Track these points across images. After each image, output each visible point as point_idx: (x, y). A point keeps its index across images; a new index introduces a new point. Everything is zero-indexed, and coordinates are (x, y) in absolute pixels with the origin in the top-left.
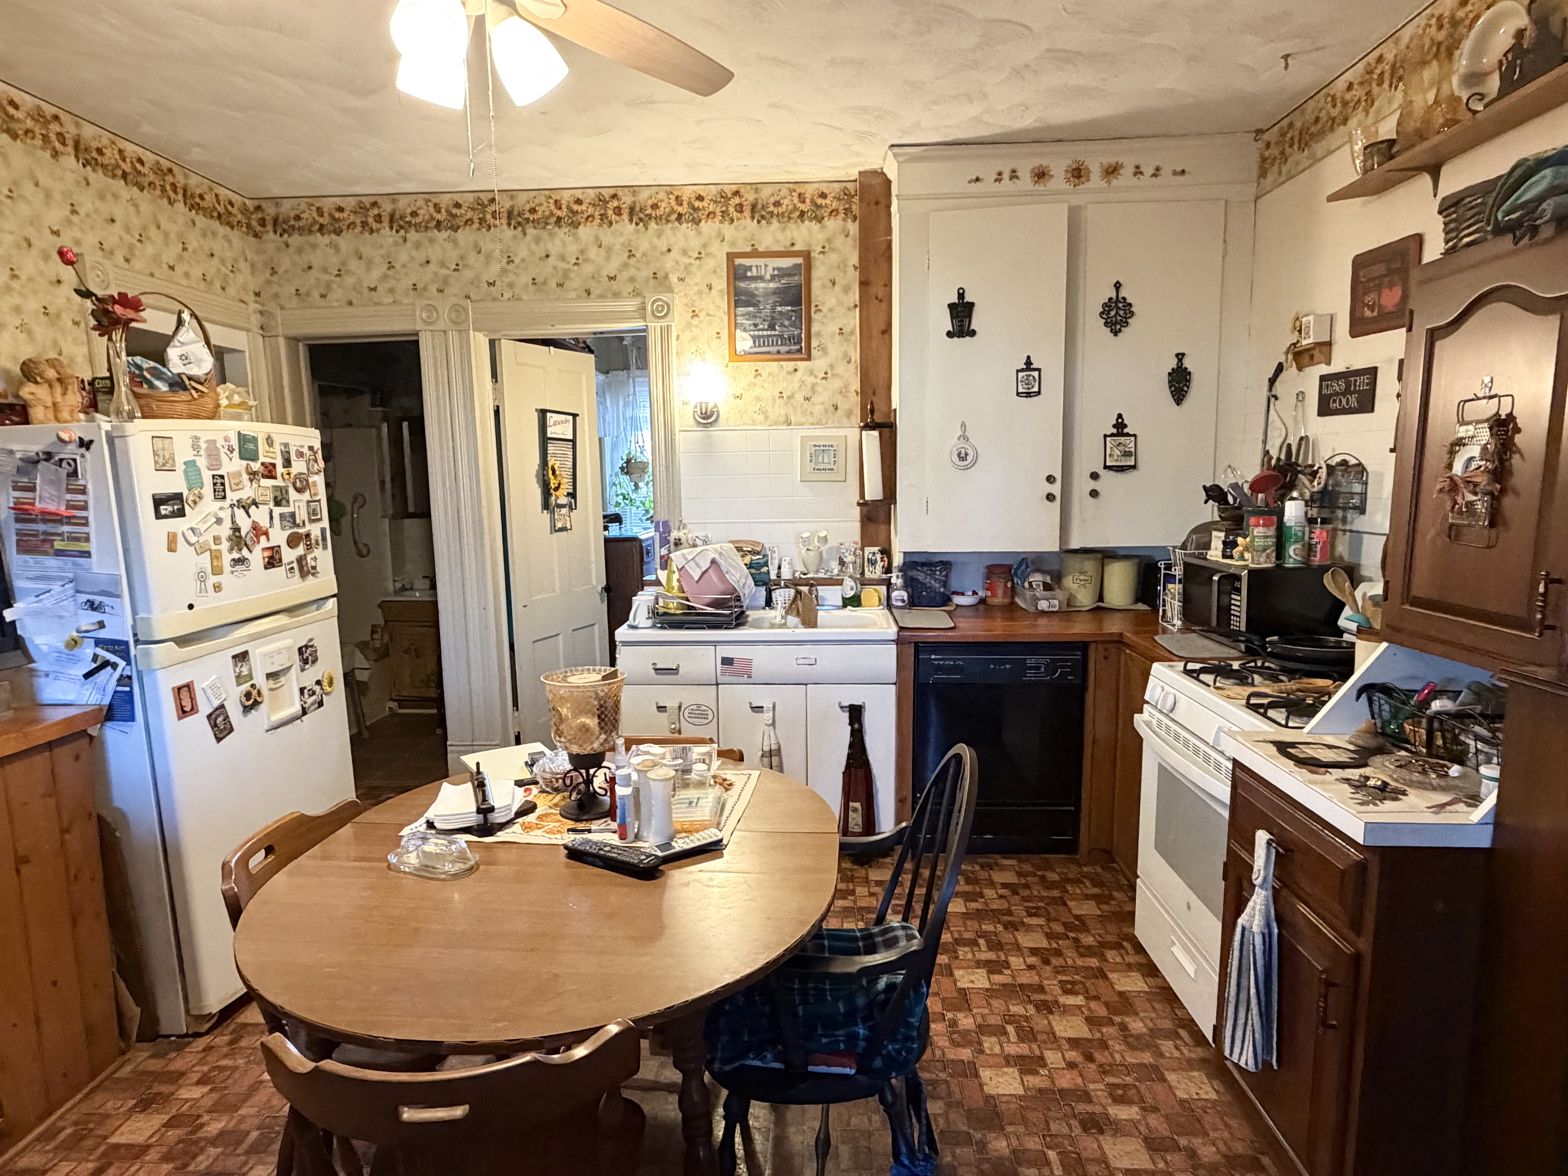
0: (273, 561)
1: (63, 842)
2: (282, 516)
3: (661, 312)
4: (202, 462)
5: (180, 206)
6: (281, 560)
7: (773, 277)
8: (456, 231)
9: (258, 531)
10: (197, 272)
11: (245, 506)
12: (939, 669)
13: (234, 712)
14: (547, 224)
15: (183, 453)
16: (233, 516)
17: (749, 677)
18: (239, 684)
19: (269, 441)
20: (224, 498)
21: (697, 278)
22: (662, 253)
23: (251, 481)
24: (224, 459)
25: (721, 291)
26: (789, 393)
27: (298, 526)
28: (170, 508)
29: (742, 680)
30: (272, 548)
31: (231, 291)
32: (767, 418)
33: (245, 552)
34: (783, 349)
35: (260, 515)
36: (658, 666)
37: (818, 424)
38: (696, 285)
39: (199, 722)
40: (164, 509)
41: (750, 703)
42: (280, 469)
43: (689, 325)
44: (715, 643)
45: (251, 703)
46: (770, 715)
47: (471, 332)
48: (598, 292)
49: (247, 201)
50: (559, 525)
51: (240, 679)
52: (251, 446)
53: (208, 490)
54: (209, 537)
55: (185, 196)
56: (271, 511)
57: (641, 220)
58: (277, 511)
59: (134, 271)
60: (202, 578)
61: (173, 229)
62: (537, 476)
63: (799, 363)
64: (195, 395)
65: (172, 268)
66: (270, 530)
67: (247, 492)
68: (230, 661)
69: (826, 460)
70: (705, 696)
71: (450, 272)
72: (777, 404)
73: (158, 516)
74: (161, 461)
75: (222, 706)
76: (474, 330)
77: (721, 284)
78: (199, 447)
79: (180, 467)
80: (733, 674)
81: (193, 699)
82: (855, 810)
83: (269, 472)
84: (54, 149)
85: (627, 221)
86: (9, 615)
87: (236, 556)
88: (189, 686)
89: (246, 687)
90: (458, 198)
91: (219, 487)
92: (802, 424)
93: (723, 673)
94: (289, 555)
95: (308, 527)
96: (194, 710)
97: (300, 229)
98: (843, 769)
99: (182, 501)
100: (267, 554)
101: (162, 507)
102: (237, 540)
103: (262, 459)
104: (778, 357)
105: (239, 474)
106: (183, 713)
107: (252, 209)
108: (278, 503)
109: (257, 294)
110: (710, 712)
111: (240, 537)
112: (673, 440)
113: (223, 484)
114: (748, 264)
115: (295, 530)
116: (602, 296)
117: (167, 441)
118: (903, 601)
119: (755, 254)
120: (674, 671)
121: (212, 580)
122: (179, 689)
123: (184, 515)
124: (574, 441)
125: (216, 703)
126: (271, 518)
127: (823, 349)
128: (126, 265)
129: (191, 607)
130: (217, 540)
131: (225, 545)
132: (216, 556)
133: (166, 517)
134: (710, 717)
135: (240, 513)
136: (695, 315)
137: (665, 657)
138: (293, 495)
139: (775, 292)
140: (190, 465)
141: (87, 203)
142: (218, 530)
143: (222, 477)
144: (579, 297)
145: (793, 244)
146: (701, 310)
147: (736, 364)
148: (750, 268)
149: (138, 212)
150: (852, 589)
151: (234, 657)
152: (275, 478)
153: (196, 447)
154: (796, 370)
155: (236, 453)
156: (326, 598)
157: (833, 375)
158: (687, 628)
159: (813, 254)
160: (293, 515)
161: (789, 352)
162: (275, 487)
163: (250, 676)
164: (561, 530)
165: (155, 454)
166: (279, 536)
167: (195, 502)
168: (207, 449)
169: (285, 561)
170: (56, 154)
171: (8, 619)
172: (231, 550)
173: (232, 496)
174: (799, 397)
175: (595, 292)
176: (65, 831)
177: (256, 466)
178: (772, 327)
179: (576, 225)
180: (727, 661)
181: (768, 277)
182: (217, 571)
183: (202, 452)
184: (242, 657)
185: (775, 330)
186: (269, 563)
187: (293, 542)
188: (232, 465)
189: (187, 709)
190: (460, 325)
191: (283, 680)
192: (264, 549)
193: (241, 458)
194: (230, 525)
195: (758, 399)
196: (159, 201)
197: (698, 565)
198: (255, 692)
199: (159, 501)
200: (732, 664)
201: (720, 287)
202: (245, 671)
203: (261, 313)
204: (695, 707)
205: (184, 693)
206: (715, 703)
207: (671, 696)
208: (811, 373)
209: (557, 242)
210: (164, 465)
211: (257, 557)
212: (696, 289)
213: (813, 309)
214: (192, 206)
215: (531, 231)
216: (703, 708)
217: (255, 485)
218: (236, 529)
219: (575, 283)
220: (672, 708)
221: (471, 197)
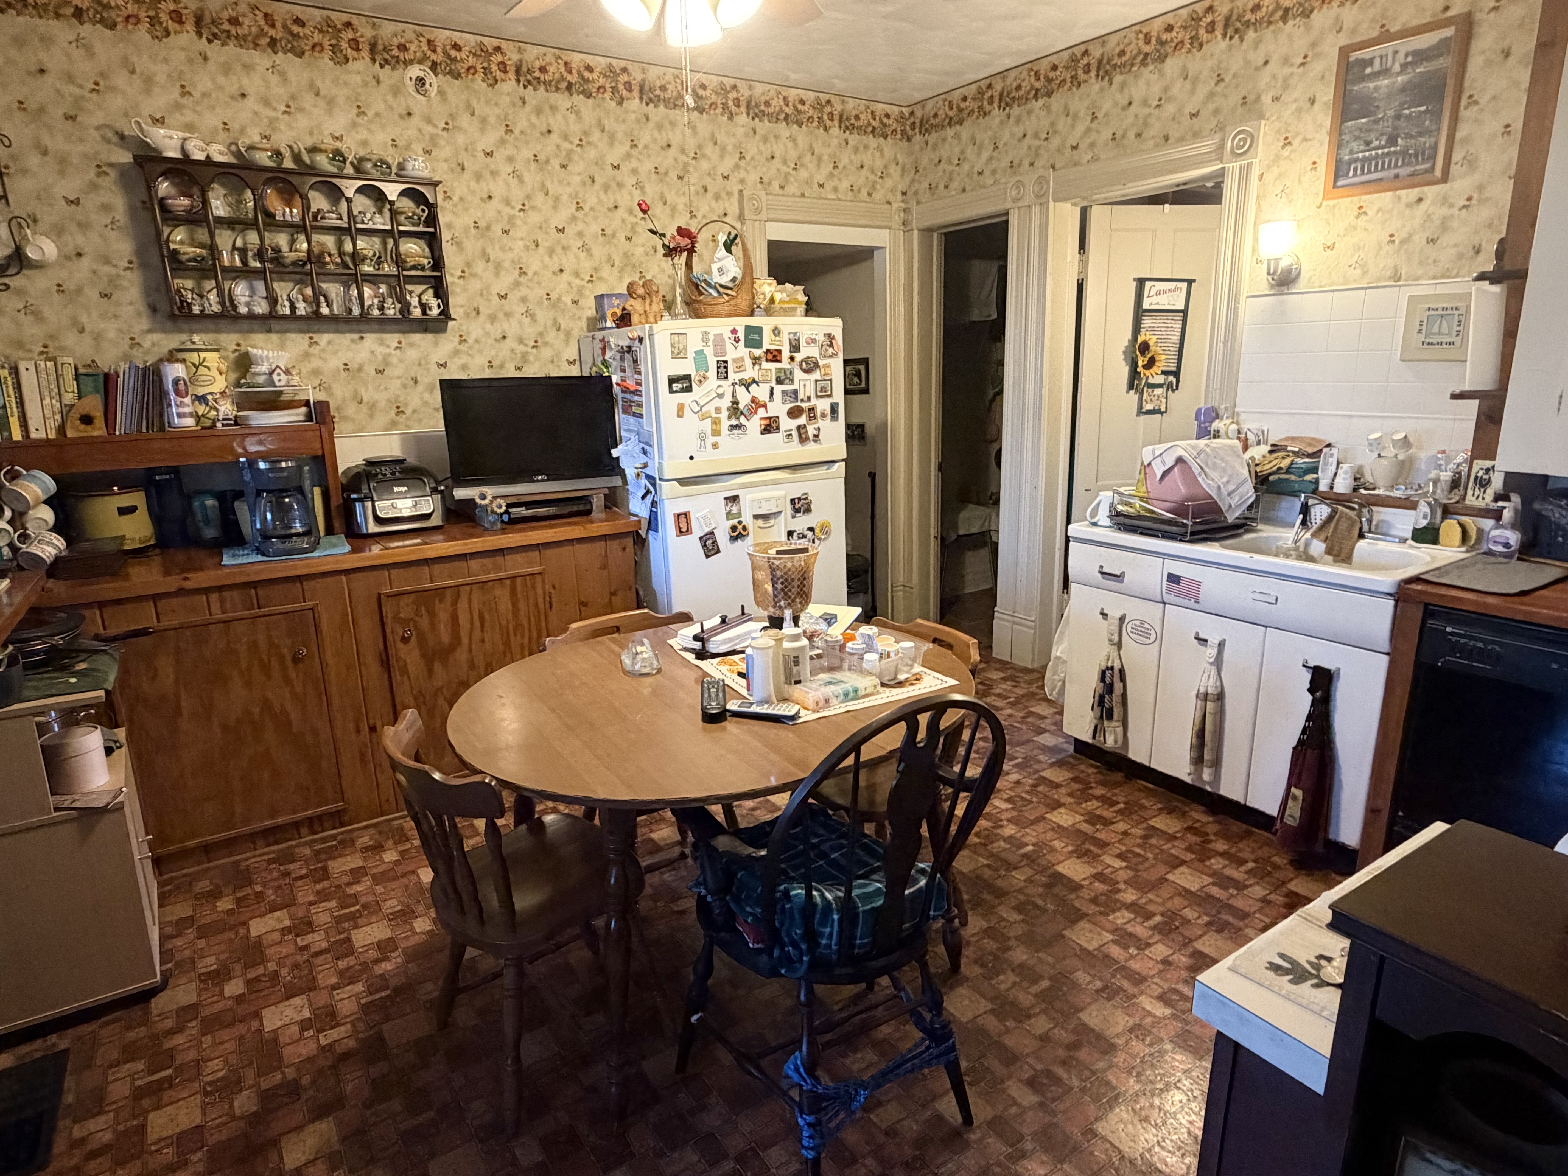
0: (770, 427)
1: (610, 602)
2: (784, 392)
3: (1243, 146)
4: (709, 352)
5: (835, 131)
6: (778, 428)
7: (1404, 66)
8: (1050, 97)
9: (756, 404)
10: (845, 185)
11: (747, 384)
12: (1455, 648)
13: (723, 538)
14: (1132, 65)
15: (694, 343)
16: (734, 392)
17: (1197, 602)
18: (728, 519)
19: (776, 331)
20: (726, 378)
21: (1298, 93)
22: (1257, 69)
23: (754, 364)
24: (729, 347)
25: (1325, 104)
26: (1404, 235)
27: (802, 400)
28: (680, 386)
29: (1185, 602)
30: (770, 418)
31: (878, 196)
32: (1365, 273)
33: (742, 419)
34: (1404, 171)
35: (761, 392)
36: (1105, 570)
37: (1443, 276)
38: (1296, 100)
39: (692, 542)
40: (676, 387)
41: (1197, 633)
42: (786, 354)
43: (1278, 157)
44: (1164, 556)
45: (738, 534)
46: (1214, 652)
47: (1051, 203)
48: (1178, 135)
49: (904, 109)
50: (1149, 407)
51: (729, 515)
52: (756, 337)
53: (712, 373)
54: (710, 408)
55: (840, 122)
56: (772, 389)
57: (1237, 31)
58: (778, 389)
59: (788, 196)
60: (702, 437)
61: (825, 152)
62: (1124, 353)
63: (1426, 189)
64: (727, 298)
65: (821, 186)
66: (768, 404)
67: (750, 373)
68: (723, 502)
69: (1445, 329)
70: (1151, 613)
71: (1042, 142)
72: (1383, 253)
73: (671, 391)
74: (676, 351)
75: (712, 533)
76: (1054, 201)
77: (1327, 94)
78: (708, 339)
79: (691, 355)
80: (1177, 594)
81: (688, 524)
82: (1295, 798)
83: (774, 356)
84: (731, 112)
85: (1220, 37)
86: (615, 453)
87: (734, 422)
88: (686, 515)
89: (735, 522)
90: (1054, 59)
91: (722, 370)
92: (1418, 279)
93: (1169, 591)
94: (787, 424)
95: (814, 401)
96: (688, 531)
97: (936, 126)
98: (1294, 744)
99: (690, 381)
100: (763, 422)
101: (674, 385)
102: (735, 410)
103: (766, 345)
104: (1397, 183)
105: (742, 359)
106: (680, 532)
107: (907, 115)
108: (779, 381)
109: (904, 194)
110: (1153, 632)
111: (738, 409)
112: (1236, 310)
113: (726, 368)
114: (1367, 57)
115: (799, 404)
116: (1181, 140)
117: (681, 337)
118: (1507, 545)
119: (1386, 36)
120: (1118, 578)
121: (711, 440)
122: (679, 515)
123: (691, 391)
124: (1185, 312)
125: (707, 530)
126: (772, 394)
127: (1471, 163)
128: (781, 192)
129: (691, 458)
130: (718, 410)
131: (725, 414)
132: (716, 422)
133: (676, 392)
134: (1153, 637)
135: (741, 391)
136: (1287, 143)
137: (1114, 562)
138: (798, 374)
139: (1403, 89)
140: (700, 353)
141: (753, 148)
142: (717, 402)
143: (726, 362)
144: (1157, 146)
145: (1447, 8)
146: (1297, 135)
147: (1332, 202)
148: (1370, 62)
149: (796, 144)
150: (1425, 517)
151: (726, 499)
152: (780, 361)
153: (705, 340)
154: (1420, 200)
155: (742, 343)
156: (834, 462)
157: (1479, 201)
158: (1141, 534)
159: (1478, 16)
160: (795, 392)
161: (1412, 175)
162: (779, 370)
163: (739, 514)
164: (1149, 412)
165: (672, 346)
166: (778, 408)
167: (700, 381)
168: (714, 341)
169: (782, 428)
170: (731, 117)
171: (614, 455)
172: (729, 418)
173: (733, 376)
174: (1419, 239)
175: (1174, 135)
176: (613, 594)
177: (757, 352)
178: (1392, 141)
179: (1162, 59)
180: (1174, 579)
181: (1397, 68)
182: (716, 433)
183: (710, 343)
184: (733, 499)
185: (1396, 145)
186: (765, 429)
187: (794, 413)
188: (737, 352)
189: (684, 530)
190: (1042, 199)
191: (772, 522)
192: (761, 419)
193: (746, 346)
194: (731, 399)
195: (1358, 248)
196: (817, 131)
197: (1163, 463)
198: (740, 527)
199: (672, 381)
200: (1178, 583)
201: (1325, 99)
202: (735, 510)
203: (904, 210)
204: (1138, 623)
205: (683, 519)
206: (1159, 623)
207: (1116, 606)
208: (1445, 201)
209: (1142, 83)
210: (678, 353)
211: (754, 424)
212: (1294, 106)
213: (1464, 103)
214: (847, 128)
215: (1118, 79)
216: (1146, 626)
217: (757, 367)
218: (735, 403)
219: (1155, 130)
220: (1113, 618)
221: (1066, 55)
